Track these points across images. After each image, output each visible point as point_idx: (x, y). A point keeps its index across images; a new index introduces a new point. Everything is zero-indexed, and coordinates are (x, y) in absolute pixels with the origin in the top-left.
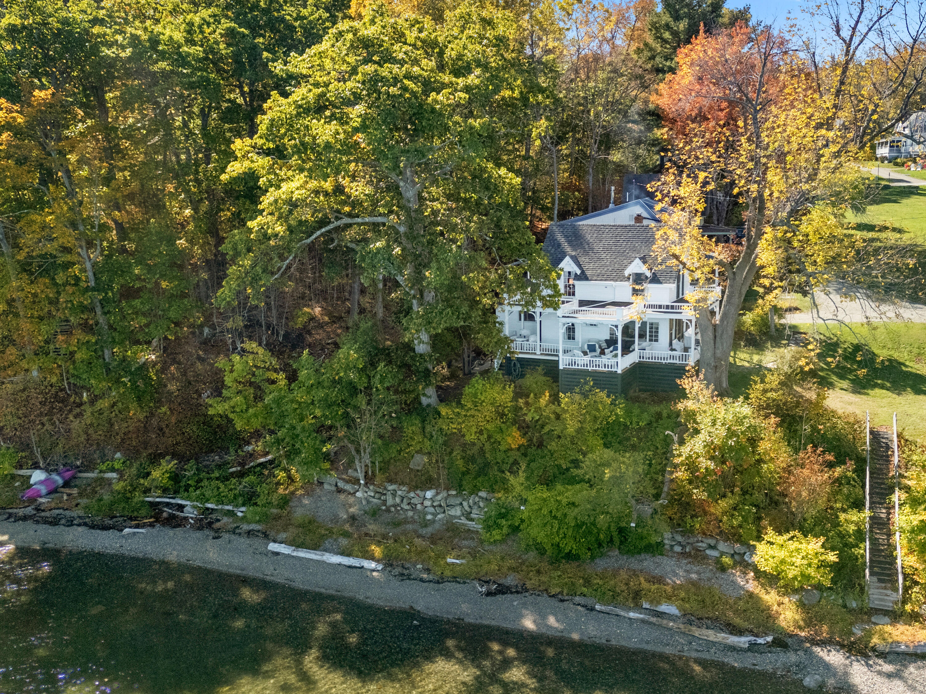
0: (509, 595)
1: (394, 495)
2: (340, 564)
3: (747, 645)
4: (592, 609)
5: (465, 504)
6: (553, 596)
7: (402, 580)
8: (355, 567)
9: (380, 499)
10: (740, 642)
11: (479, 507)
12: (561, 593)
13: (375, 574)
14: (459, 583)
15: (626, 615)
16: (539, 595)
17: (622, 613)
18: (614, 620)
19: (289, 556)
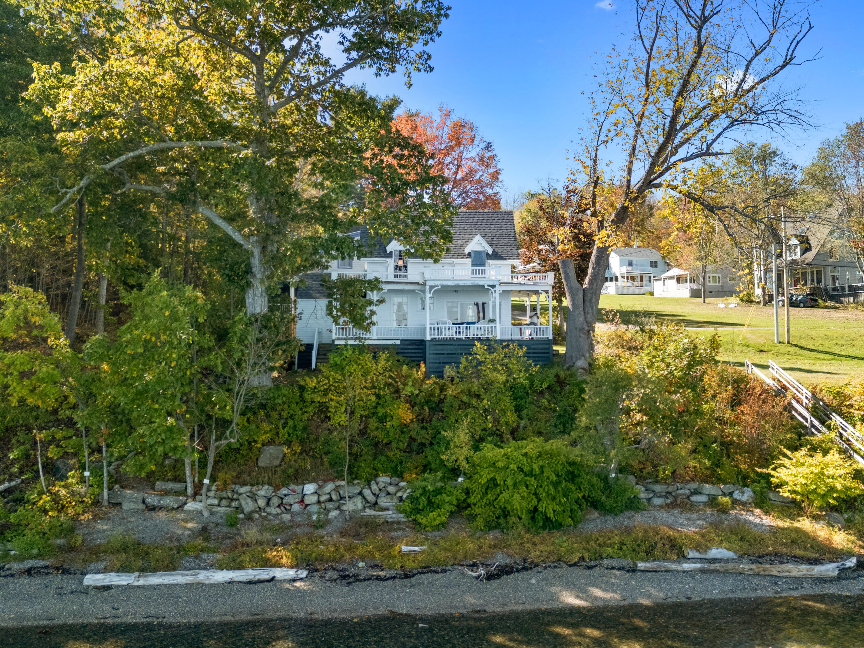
0: (517, 574)
1: (253, 497)
2: (231, 583)
3: (836, 572)
4: (634, 570)
5: (367, 492)
6: (575, 564)
7: (349, 583)
8: (260, 582)
9: (229, 506)
10: (828, 570)
11: (388, 494)
12: (582, 559)
13: (298, 584)
14: (436, 572)
15: (679, 568)
16: (555, 567)
17: (674, 566)
18: (668, 576)
19: (129, 587)
